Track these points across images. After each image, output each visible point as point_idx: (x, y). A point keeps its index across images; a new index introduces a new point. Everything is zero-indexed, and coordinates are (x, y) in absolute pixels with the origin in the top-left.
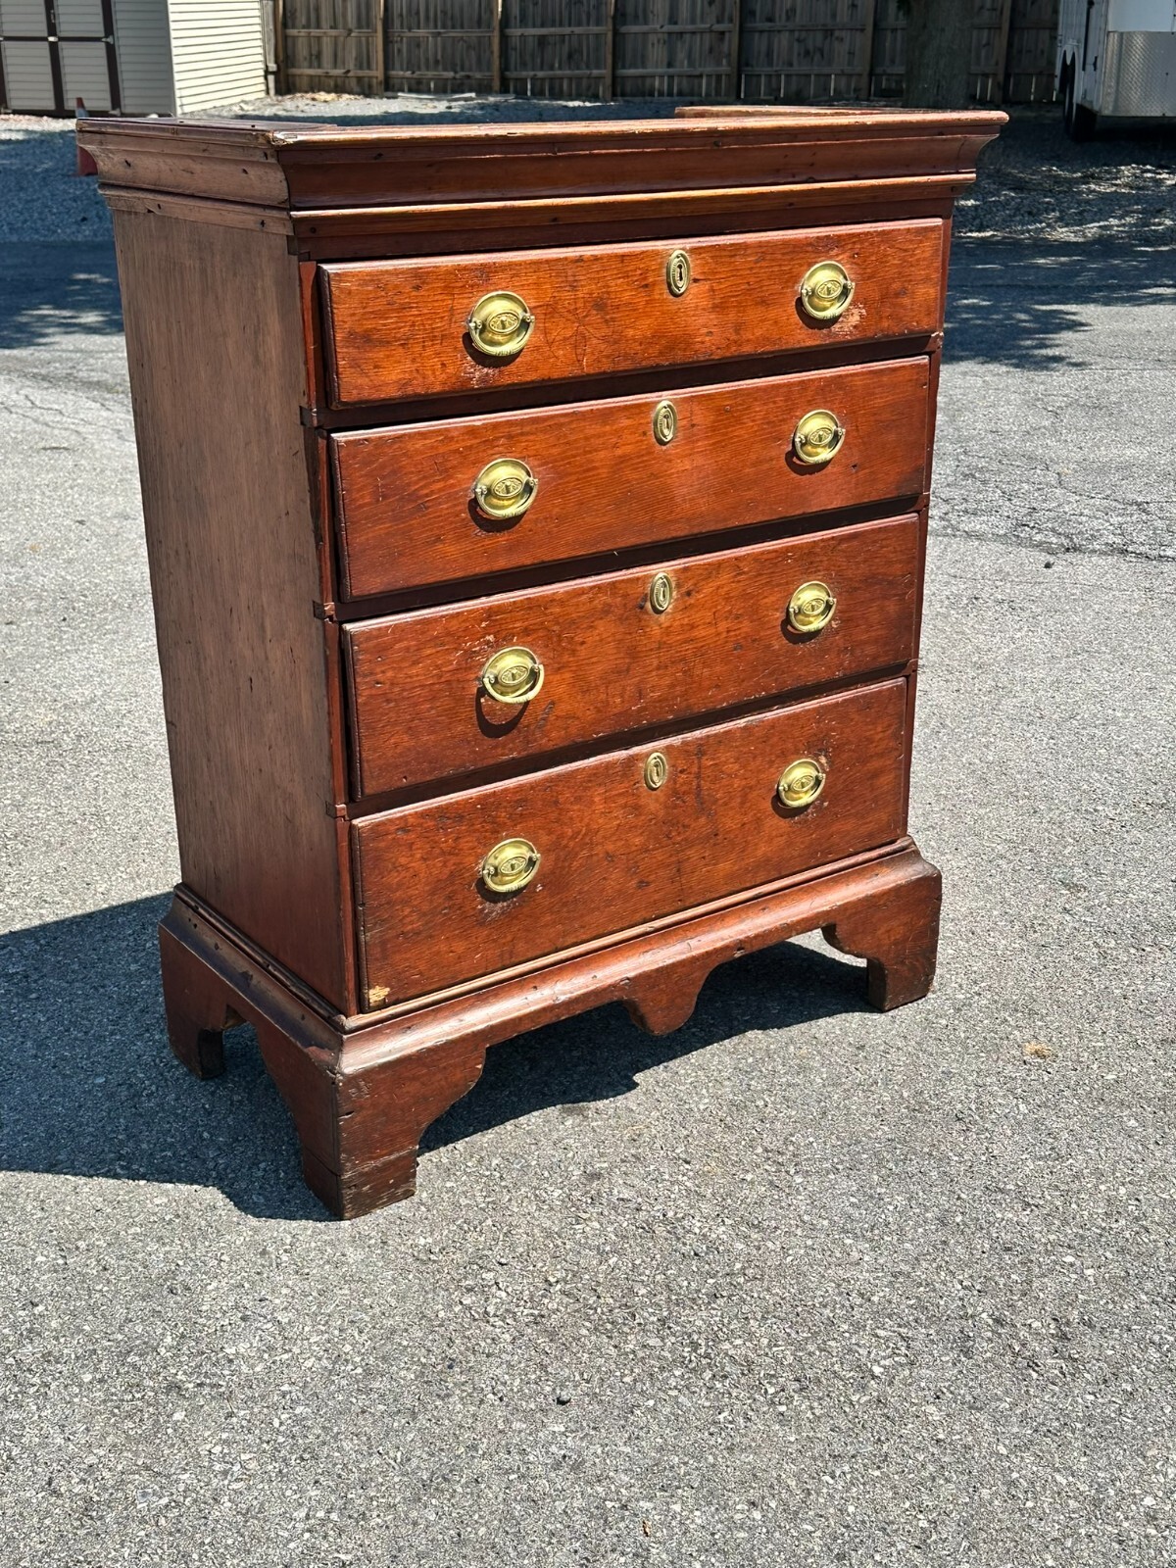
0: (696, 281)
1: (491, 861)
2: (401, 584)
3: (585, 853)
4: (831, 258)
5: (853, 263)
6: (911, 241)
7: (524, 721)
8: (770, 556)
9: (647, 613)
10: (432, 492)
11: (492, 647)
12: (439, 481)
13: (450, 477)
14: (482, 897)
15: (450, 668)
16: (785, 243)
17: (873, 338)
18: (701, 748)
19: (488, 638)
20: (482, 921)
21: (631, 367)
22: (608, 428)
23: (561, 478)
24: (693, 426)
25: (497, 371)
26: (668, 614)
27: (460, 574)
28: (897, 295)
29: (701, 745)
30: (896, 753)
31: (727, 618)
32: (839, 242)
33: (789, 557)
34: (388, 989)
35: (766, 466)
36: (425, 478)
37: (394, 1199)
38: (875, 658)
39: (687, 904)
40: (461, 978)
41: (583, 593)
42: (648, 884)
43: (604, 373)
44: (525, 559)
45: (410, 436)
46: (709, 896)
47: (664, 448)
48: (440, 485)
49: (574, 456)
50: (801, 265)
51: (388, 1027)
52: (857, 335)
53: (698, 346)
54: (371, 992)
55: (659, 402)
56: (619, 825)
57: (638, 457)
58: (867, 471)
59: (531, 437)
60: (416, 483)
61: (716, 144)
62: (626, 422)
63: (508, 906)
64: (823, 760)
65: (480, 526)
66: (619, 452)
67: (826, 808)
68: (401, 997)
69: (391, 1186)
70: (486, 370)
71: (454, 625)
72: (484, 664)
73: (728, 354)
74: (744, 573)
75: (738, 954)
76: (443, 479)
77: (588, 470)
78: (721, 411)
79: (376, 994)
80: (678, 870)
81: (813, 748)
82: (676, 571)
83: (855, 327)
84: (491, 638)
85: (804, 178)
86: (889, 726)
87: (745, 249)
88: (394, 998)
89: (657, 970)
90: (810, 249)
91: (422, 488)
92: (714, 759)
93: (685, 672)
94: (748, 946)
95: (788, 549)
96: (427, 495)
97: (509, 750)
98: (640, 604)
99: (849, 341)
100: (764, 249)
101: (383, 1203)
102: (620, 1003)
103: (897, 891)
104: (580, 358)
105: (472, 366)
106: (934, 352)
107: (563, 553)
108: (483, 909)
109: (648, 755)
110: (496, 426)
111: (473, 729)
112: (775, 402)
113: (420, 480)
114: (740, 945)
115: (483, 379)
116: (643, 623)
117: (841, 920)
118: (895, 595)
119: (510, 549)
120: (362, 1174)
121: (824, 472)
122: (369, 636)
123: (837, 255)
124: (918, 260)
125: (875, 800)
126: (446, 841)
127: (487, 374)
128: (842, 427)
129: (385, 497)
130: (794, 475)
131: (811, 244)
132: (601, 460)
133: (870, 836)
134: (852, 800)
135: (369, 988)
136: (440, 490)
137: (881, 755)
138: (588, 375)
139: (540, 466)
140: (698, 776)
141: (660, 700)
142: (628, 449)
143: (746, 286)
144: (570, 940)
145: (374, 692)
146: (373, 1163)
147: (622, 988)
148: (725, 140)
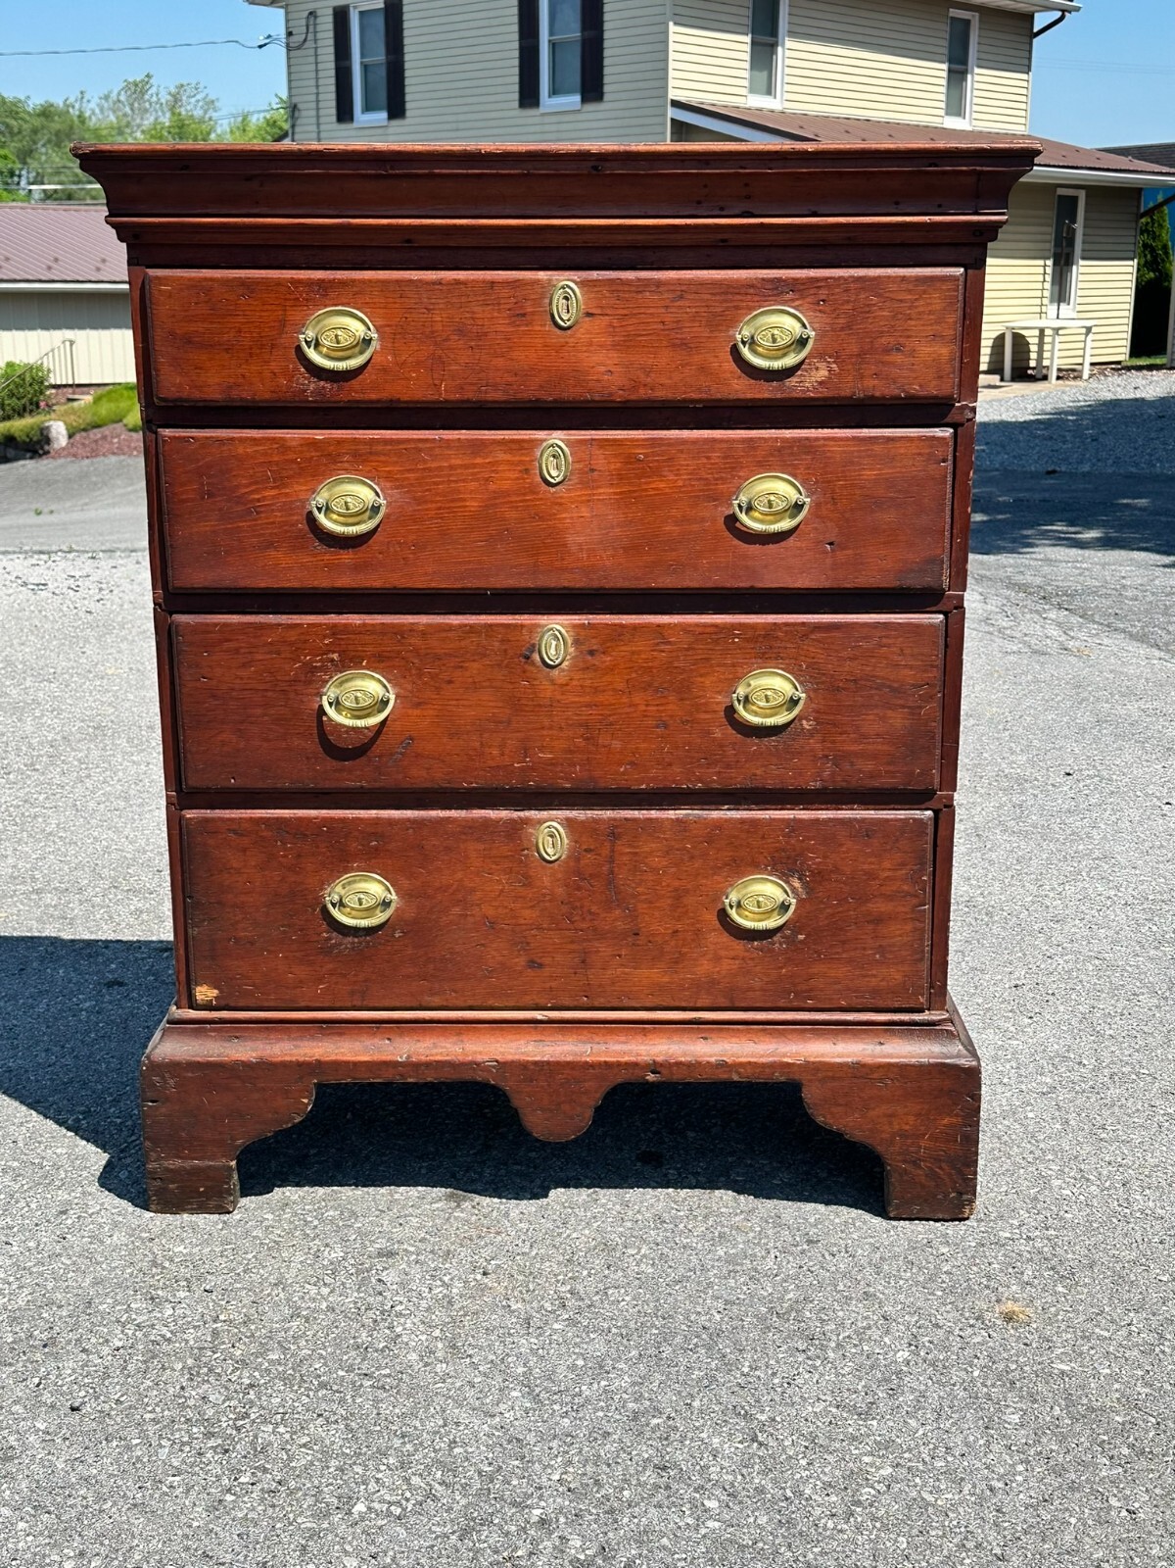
0: (588, 314)
1: (339, 889)
2: (227, 583)
3: (457, 910)
4: (785, 303)
5: (815, 311)
6: (909, 291)
7: (376, 749)
8: (708, 630)
9: (533, 664)
10: (264, 498)
11: (337, 666)
12: (273, 488)
13: (285, 486)
14: (328, 924)
15: (287, 678)
16: (715, 283)
17: (851, 398)
18: (614, 831)
19: (331, 656)
20: (326, 950)
21: (504, 398)
22: (479, 460)
23: (419, 505)
24: (592, 470)
25: (335, 385)
26: (563, 670)
27: (296, 584)
28: (887, 351)
29: (616, 827)
30: (915, 901)
31: (645, 689)
32: (794, 285)
33: (737, 636)
34: (216, 991)
35: (695, 527)
36: (256, 483)
37: (202, 1209)
38: (872, 776)
39: (596, 1004)
40: (303, 1004)
41: (450, 630)
42: (541, 966)
43: (468, 401)
44: (375, 580)
45: (241, 440)
46: (626, 1002)
47: (552, 490)
48: (273, 492)
49: (435, 483)
50: (737, 308)
51: (214, 1030)
52: (824, 392)
53: (592, 384)
54: (198, 989)
55: (545, 440)
56: (502, 891)
57: (518, 495)
58: (850, 552)
59: (382, 458)
60: (246, 486)
61: (595, 168)
62: (501, 456)
63: (360, 943)
64: (797, 884)
65: (320, 540)
66: (492, 487)
67: (801, 942)
68: (232, 1004)
69: (201, 1194)
70: (322, 383)
71: (292, 636)
72: (327, 682)
73: (633, 397)
74: (669, 643)
75: (651, 1077)
76: (277, 487)
77: (453, 501)
78: (630, 460)
79: (204, 993)
80: (583, 962)
81: (783, 866)
82: (575, 626)
83: (821, 383)
84: (335, 656)
85: (737, 212)
86: (903, 864)
87: (658, 287)
88: (223, 1003)
89: (536, 1063)
90: (752, 291)
91: (252, 492)
92: (630, 846)
93: (587, 739)
94: (664, 1071)
95: (734, 626)
96: (258, 500)
97: (354, 776)
98: (526, 653)
99: (812, 399)
100: (684, 288)
101: (192, 1209)
102: (484, 1087)
103: (903, 1071)
104: (437, 382)
105: (305, 378)
106: (962, 425)
107: (420, 582)
108: (330, 939)
109: (541, 822)
110: (340, 442)
111: (313, 745)
112: (708, 458)
113: (251, 484)
114: (655, 1067)
115: (319, 392)
116: (528, 674)
117: (810, 1081)
118: (903, 707)
119: (357, 568)
120: (167, 1170)
121: (783, 544)
122: (195, 629)
123: (793, 300)
124: (920, 313)
125: (881, 949)
126: (284, 856)
127: (323, 387)
128: (807, 497)
129: (211, 495)
130: (736, 542)
131: (752, 286)
132: (471, 492)
133: (876, 992)
134: (844, 942)
135: (197, 985)
136: (273, 497)
137: (889, 898)
138: (446, 401)
139: (392, 489)
140: (611, 860)
141: (552, 763)
142: (506, 485)
143: (661, 326)
144: (437, 1001)
145: (198, 685)
146: (179, 1163)
147: (487, 1069)
148: (608, 164)
